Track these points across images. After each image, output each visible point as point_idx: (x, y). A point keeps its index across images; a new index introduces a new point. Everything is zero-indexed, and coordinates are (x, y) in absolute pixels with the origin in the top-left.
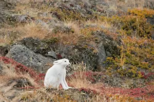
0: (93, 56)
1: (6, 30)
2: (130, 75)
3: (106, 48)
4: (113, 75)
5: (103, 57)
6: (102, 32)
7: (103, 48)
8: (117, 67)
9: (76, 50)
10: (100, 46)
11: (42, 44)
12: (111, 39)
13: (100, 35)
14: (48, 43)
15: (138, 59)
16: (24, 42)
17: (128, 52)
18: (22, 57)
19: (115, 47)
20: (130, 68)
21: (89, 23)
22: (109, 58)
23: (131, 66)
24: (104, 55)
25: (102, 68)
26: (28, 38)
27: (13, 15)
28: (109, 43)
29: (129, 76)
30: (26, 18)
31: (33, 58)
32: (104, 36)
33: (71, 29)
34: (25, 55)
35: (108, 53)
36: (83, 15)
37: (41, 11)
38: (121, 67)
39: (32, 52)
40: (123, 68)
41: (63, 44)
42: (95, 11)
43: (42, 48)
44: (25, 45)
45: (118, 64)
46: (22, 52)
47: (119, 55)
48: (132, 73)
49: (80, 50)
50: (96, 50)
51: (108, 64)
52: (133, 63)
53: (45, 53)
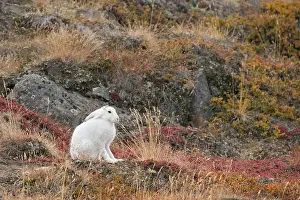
0: (184, 95)
1: (12, 44)
2: (257, 134)
3: (210, 79)
4: (222, 134)
5: (204, 97)
6: (203, 46)
7: (204, 80)
8: (232, 118)
9: (150, 84)
10: (198, 76)
11: (80, 72)
12: (221, 61)
13: (199, 53)
14: (93, 70)
15: (274, 100)
16: (45, 69)
17: (254, 87)
18: (40, 98)
19: (229, 77)
20: (257, 119)
21: (180, 30)
22: (215, 99)
23: (260, 115)
24: (205, 93)
25: (201, 119)
26: (54, 61)
27: (27, 15)
28: (217, 70)
29: (255, 135)
30: (53, 21)
31: (62, 101)
32: (206, 55)
33: (141, 42)
34: (46, 94)
35: (214, 89)
36: (170, 14)
37: (83, 7)
38: (239, 116)
39: (59, 89)
40: (244, 119)
41: (124, 72)
42: (195, 6)
43: (80, 81)
44: (46, 74)
45: (233, 110)
46: (40, 88)
47: (237, 93)
48: (260, 129)
49: (157, 83)
50: (190, 84)
51: (215, 110)
52: (264, 108)
53: (87, 90)
